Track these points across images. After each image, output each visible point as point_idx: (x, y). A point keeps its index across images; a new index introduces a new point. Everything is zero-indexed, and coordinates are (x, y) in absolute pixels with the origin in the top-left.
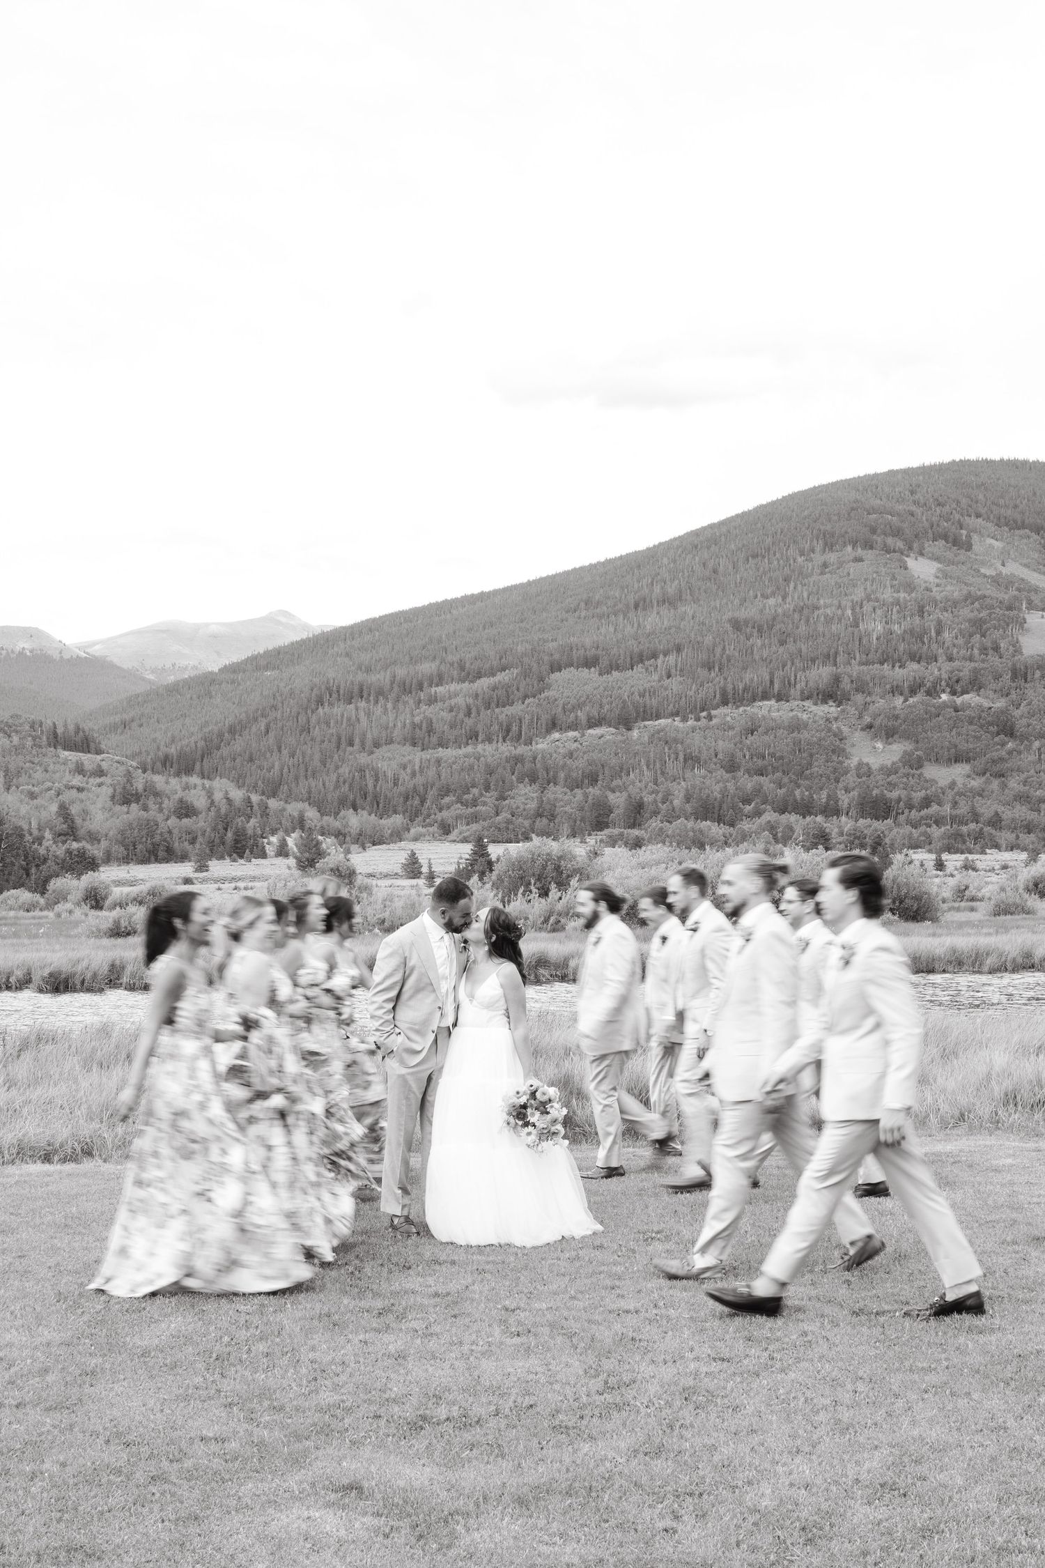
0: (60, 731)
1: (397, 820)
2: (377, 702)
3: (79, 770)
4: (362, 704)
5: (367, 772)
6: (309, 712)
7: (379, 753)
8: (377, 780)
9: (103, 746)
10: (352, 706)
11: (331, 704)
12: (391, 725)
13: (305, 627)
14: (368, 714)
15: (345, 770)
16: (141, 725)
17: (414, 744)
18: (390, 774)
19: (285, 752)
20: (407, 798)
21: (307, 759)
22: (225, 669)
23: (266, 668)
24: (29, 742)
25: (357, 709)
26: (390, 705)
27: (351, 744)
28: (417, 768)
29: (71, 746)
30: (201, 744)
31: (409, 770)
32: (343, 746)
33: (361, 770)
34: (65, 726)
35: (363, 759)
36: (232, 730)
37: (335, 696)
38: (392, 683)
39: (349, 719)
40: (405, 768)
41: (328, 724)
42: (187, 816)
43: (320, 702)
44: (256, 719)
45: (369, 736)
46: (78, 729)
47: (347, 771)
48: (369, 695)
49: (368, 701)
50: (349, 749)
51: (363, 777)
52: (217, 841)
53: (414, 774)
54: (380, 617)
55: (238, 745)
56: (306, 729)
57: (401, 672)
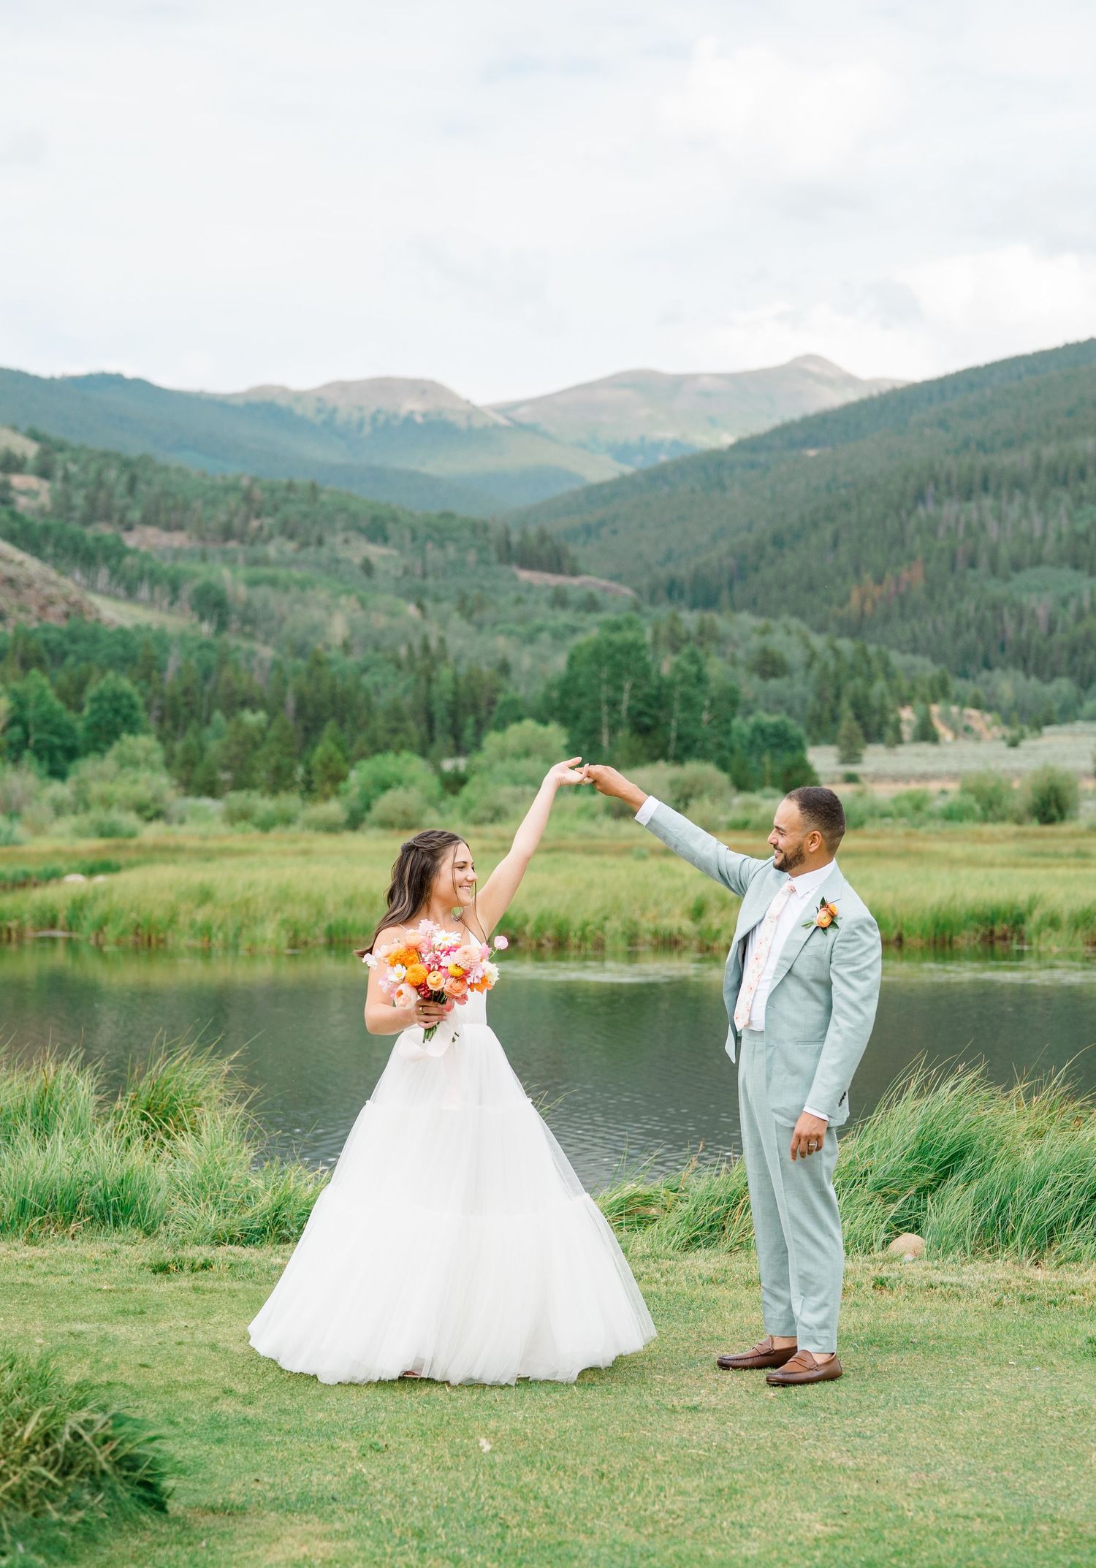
0: (515, 538)
1: (1064, 686)
2: (1011, 499)
3: (560, 600)
4: (988, 502)
5: (1006, 611)
6: (903, 513)
7: (1020, 579)
8: (1020, 623)
9: (581, 564)
10: (972, 505)
11: (938, 502)
12: (1037, 534)
13: (850, 380)
14: (1000, 519)
15: (968, 606)
16: (615, 532)
17: (1076, 567)
18: (1041, 613)
19: (867, 577)
20: (1074, 651)
21: (903, 588)
22: (740, 446)
23: (806, 443)
24: (472, 557)
25: (980, 509)
26: (1033, 505)
27: (973, 564)
28: (1086, 604)
29: (528, 561)
30: (729, 562)
31: (1072, 607)
32: (961, 566)
33: (995, 607)
34: (524, 533)
35: (996, 589)
36: (778, 541)
37: (943, 488)
38: (1037, 467)
39: (968, 526)
40: (1064, 603)
41: (934, 532)
42: (774, 674)
43: (920, 497)
44: (815, 525)
45: (1004, 552)
46: (543, 537)
47: (972, 607)
48: (999, 486)
49: (997, 496)
50: (971, 573)
51: (999, 618)
52: (826, 715)
53: (1080, 616)
54: (987, 367)
55: (790, 564)
56: (899, 541)
57: (1049, 452)
